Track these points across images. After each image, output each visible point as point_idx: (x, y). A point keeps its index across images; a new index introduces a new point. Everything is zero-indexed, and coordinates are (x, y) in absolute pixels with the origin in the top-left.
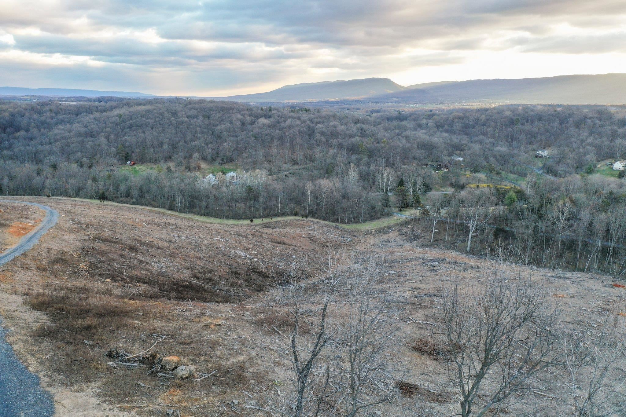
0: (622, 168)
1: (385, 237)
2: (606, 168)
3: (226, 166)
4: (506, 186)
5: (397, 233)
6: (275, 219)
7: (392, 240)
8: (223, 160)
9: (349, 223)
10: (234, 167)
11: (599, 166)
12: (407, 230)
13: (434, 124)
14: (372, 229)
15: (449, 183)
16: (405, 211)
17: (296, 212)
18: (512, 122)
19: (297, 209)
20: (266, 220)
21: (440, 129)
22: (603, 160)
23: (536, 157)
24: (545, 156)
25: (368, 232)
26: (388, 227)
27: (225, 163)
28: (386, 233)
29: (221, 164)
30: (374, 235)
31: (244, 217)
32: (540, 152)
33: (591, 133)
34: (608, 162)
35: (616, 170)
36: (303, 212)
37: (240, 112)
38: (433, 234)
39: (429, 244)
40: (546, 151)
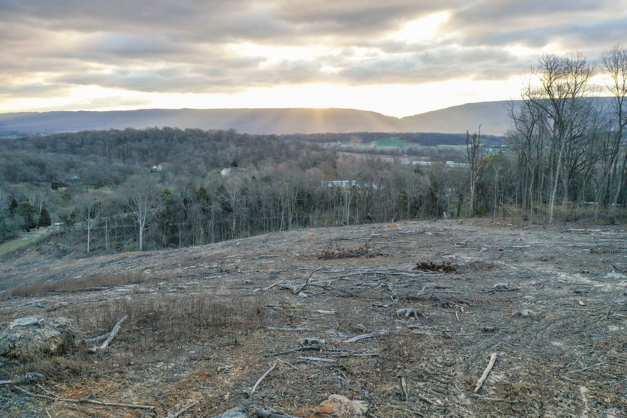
1: (20, 261)
7: (32, 261)
11: (209, 174)
12: (49, 247)
13: (33, 145)
16: (35, 230)
18: (121, 140)
22: (211, 170)
23: (152, 172)
24: (160, 171)
26: (18, 249)
28: (19, 257)
30: (3, 262)
32: (155, 167)
38: (88, 243)
39: (85, 255)
40: (160, 166)
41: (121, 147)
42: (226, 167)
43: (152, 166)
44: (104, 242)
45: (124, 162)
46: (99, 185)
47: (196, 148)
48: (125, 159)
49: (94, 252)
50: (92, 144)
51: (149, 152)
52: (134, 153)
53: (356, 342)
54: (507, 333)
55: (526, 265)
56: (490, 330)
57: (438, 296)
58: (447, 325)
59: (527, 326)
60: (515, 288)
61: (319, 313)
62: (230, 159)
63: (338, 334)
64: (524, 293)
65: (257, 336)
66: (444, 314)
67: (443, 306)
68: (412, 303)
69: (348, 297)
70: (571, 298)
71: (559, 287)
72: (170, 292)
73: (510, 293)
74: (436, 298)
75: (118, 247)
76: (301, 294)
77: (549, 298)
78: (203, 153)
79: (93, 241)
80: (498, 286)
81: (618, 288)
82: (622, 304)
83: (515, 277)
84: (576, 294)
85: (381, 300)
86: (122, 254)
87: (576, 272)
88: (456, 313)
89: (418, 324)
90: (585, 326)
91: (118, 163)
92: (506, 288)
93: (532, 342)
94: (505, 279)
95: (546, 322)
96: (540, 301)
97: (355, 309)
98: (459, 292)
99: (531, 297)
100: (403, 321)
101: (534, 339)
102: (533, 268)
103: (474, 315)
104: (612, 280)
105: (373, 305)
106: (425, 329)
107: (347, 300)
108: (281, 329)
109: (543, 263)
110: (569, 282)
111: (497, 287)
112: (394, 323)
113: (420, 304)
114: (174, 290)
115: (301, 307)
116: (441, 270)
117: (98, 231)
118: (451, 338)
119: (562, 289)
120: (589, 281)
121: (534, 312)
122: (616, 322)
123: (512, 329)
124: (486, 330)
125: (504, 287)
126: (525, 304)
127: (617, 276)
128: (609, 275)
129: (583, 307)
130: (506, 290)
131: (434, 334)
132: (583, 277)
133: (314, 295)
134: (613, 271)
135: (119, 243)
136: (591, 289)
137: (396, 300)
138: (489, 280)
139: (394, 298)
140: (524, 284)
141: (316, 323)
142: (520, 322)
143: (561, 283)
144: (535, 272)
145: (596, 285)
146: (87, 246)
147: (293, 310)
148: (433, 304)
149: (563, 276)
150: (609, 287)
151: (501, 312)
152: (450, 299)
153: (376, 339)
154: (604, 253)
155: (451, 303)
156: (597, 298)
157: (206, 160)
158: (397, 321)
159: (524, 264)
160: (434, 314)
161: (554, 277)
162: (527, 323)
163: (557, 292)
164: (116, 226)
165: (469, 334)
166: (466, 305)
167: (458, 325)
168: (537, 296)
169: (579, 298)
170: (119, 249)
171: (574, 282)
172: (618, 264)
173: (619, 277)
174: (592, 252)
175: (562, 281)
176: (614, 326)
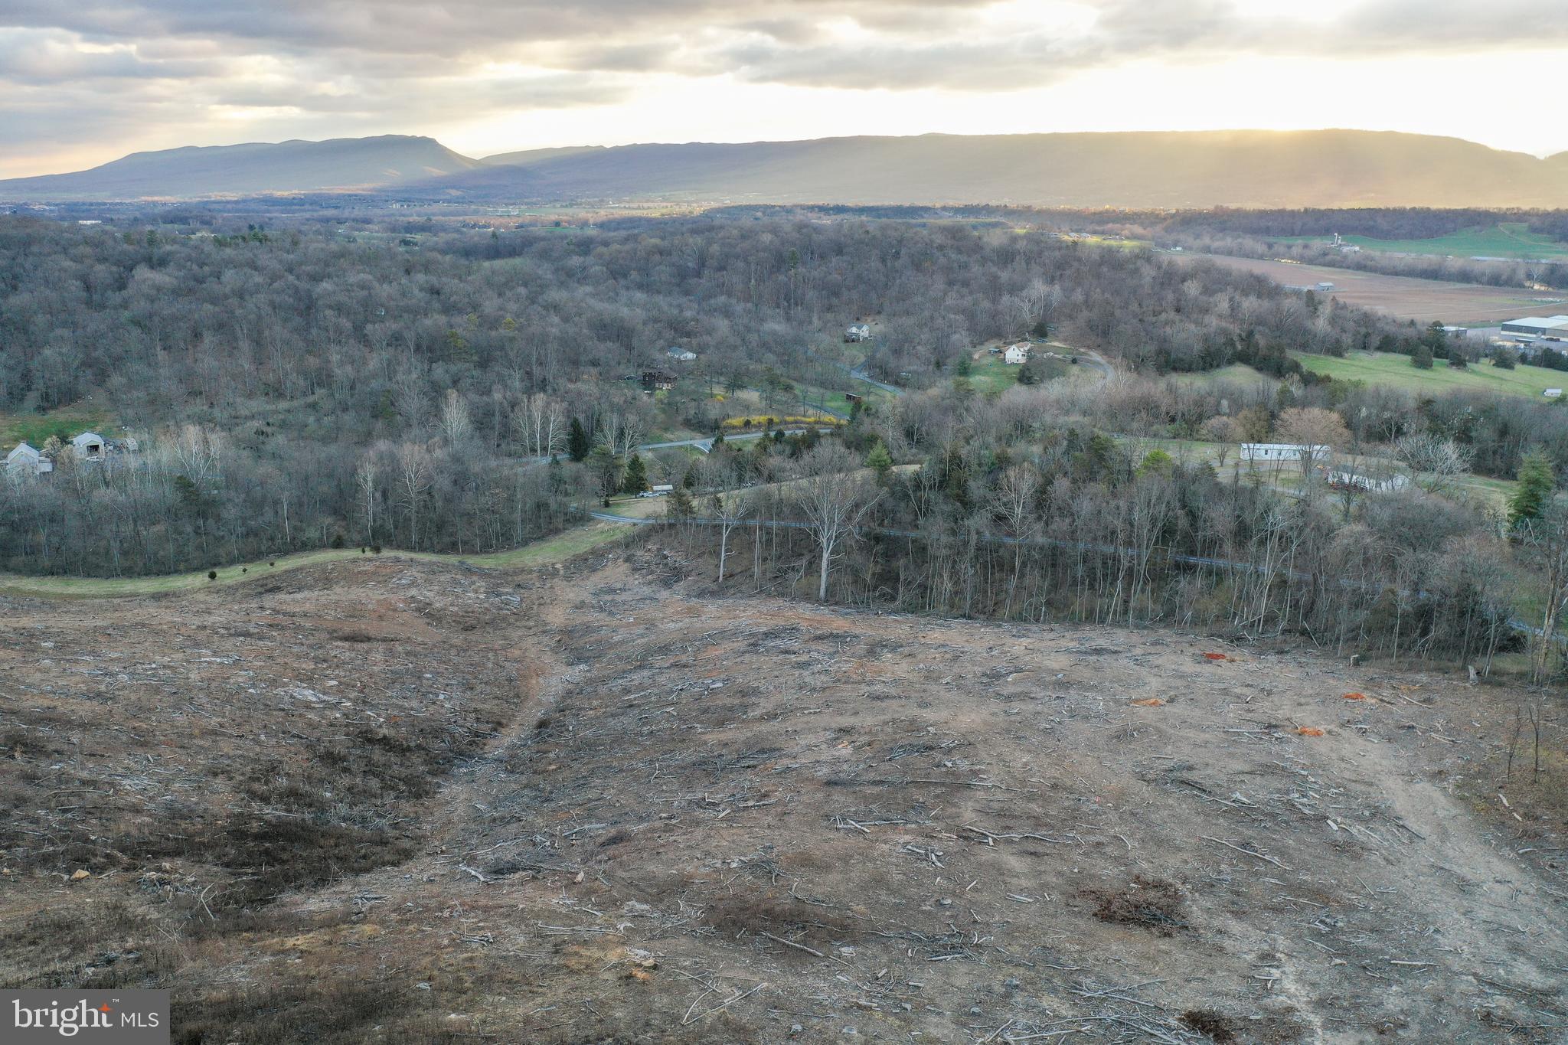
0: (1022, 360)
1: (596, 580)
2: (990, 360)
3: (61, 416)
4: (804, 416)
5: (624, 567)
6: (283, 565)
7: (619, 585)
8: (46, 397)
9: (487, 552)
10: (88, 417)
11: (976, 356)
12: (647, 556)
13: (605, 269)
14: (554, 561)
15: (680, 419)
16: (618, 505)
17: (339, 537)
18: (781, 261)
19: (338, 529)
20: (258, 570)
21: (622, 282)
22: (981, 343)
23: (846, 341)
24: (865, 339)
25: (547, 573)
26: (593, 552)
27: (55, 406)
28: (595, 570)
29: (42, 410)
30: (568, 578)
31: (182, 566)
32: (854, 330)
33: (951, 283)
34: (991, 346)
35: (1012, 364)
36: (356, 537)
37: (65, 251)
38: (722, 562)
39: (717, 588)
40: (865, 328)
41: (782, 278)
42: (1018, 340)
43: (848, 325)
45: (788, 319)
46: (736, 383)
48: (789, 309)
49: (731, 582)
50: (722, 269)
51: (844, 290)
52: (811, 294)
62: (1028, 316)
78: (967, 302)
91: (776, 326)
116: (1212, 1035)
135: (779, 565)
146: (718, 566)
157: (970, 315)
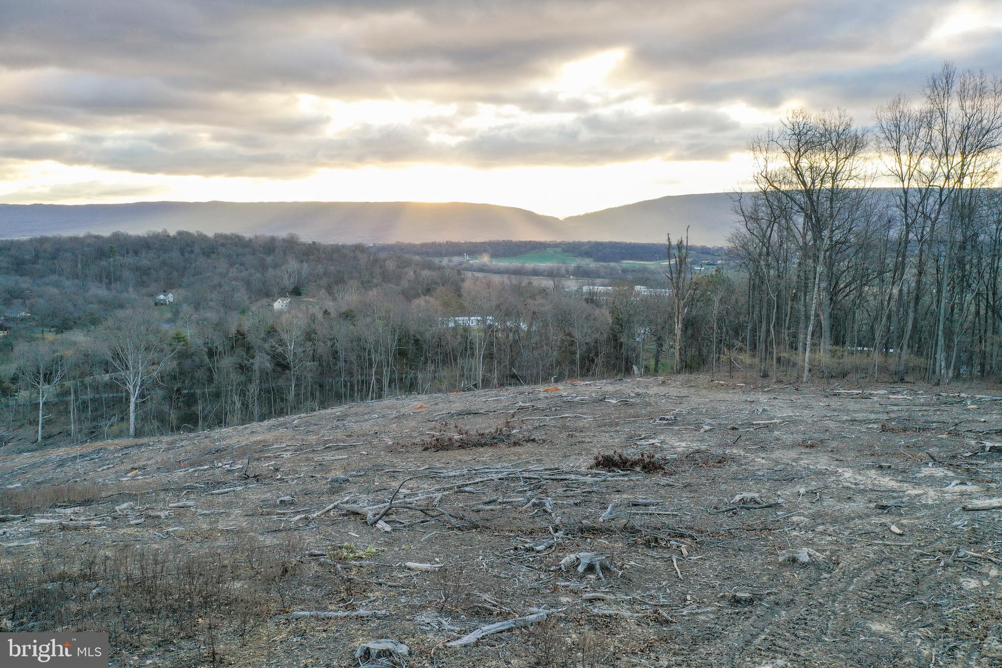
0: (285, 308)
2: (263, 310)
11: (253, 307)
15: (15, 355)
18: (102, 254)
22: (257, 300)
23: (156, 305)
24: (172, 302)
32: (162, 297)
34: (264, 301)
38: (40, 425)
39: (34, 446)
40: (170, 295)
41: (103, 263)
42: (281, 296)
43: (158, 294)
44: (68, 424)
45: (108, 288)
46: (63, 327)
47: (232, 265)
48: (110, 283)
49: (51, 441)
50: (54, 258)
51: (153, 272)
52: (126, 274)
53: (477, 644)
54: (777, 604)
55: (780, 455)
56: (745, 601)
57: (637, 522)
58: (659, 589)
59: (811, 585)
60: (772, 501)
61: (409, 569)
62: (289, 283)
63: (440, 624)
64: (789, 511)
65: (268, 635)
66: (650, 561)
67: (647, 544)
68: (589, 540)
69: (469, 529)
70: (875, 520)
71: (849, 498)
72: (131, 526)
73: (765, 511)
74: (633, 527)
75: (93, 432)
76: (381, 524)
77: (835, 521)
78: (244, 274)
79: (48, 422)
80: (743, 499)
81: (948, 497)
82: (965, 529)
83: (768, 479)
84: (880, 511)
85: (531, 533)
86: (99, 444)
87: (868, 467)
88: (674, 560)
89: (603, 589)
90: (917, 582)
91: (98, 291)
92: (756, 502)
93: (830, 625)
94: (751, 483)
95: (843, 573)
96: (821, 528)
97: (481, 558)
98: (674, 513)
99: (802, 518)
100: (573, 584)
101: (832, 617)
102: (794, 460)
103: (708, 564)
104: (931, 481)
105: (516, 549)
106: (617, 603)
107: (467, 535)
108: (322, 614)
109: (808, 450)
110: (862, 487)
111: (740, 500)
112: (556, 588)
113: (603, 541)
114: (139, 521)
115: (374, 556)
116: (638, 469)
117: (58, 406)
118: (671, 622)
119: (854, 501)
120: (893, 484)
121: (818, 554)
122: (970, 569)
123: (786, 595)
124: (736, 601)
125: (753, 500)
126: (795, 533)
127: (939, 472)
128: (926, 471)
129: (901, 538)
130: (757, 506)
131: (636, 615)
132: (883, 476)
133: (405, 527)
134: (930, 465)
135: (94, 424)
136: (904, 500)
137: (560, 534)
138: (723, 487)
139: (556, 531)
140: (785, 493)
141: (399, 594)
142: (797, 576)
143: (848, 488)
144: (798, 468)
145: (909, 492)
146: (37, 432)
147: (357, 563)
148: (630, 542)
149: (848, 474)
150: (931, 495)
151: (756, 554)
152: (659, 529)
153: (518, 632)
154: (905, 430)
155: (663, 536)
156: (918, 518)
157: (248, 284)
158: (563, 584)
159: (777, 454)
160: (632, 563)
161: (834, 478)
162: (809, 577)
163: (848, 508)
164: (89, 395)
165: (705, 610)
166: (689, 541)
167: (680, 587)
168: (813, 517)
169: (889, 520)
170: (94, 434)
171: (870, 487)
172: (933, 450)
173: (942, 474)
174: (884, 429)
175: (849, 484)
176: (969, 579)
